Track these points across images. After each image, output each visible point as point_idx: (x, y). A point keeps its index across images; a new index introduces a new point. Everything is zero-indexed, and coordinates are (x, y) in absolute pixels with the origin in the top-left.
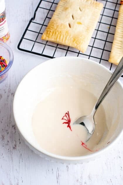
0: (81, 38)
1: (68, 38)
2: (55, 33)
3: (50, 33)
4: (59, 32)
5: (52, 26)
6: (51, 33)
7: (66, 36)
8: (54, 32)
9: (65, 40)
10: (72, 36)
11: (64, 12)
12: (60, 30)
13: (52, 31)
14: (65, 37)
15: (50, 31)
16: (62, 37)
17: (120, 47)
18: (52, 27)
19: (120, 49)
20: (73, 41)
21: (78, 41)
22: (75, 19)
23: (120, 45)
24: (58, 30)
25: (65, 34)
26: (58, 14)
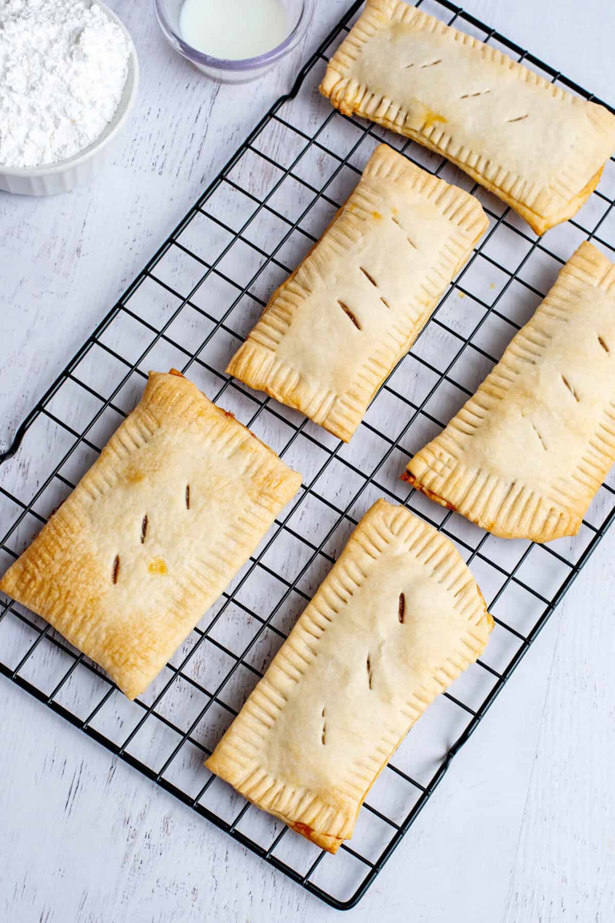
0: (136, 642)
1: (89, 626)
2: (49, 593)
3: (30, 581)
4: (64, 593)
5: (46, 556)
6: (33, 584)
7: (85, 617)
8: (47, 587)
9: (78, 631)
10: (104, 625)
11: (119, 494)
12: (68, 585)
13: (39, 579)
14: (80, 618)
15: (34, 578)
16: (67, 615)
17: (269, 720)
18: (44, 562)
19: (269, 727)
20: (105, 648)
21: (121, 655)
22: (150, 541)
23: (274, 710)
24: (61, 583)
25: (83, 611)
26: (96, 492)
